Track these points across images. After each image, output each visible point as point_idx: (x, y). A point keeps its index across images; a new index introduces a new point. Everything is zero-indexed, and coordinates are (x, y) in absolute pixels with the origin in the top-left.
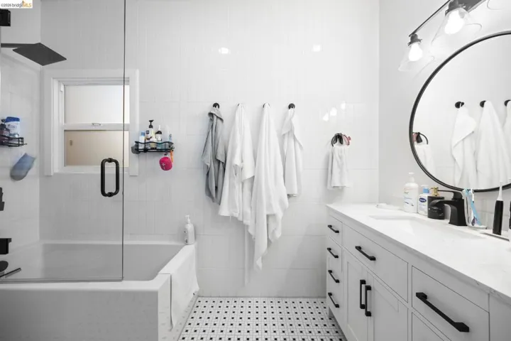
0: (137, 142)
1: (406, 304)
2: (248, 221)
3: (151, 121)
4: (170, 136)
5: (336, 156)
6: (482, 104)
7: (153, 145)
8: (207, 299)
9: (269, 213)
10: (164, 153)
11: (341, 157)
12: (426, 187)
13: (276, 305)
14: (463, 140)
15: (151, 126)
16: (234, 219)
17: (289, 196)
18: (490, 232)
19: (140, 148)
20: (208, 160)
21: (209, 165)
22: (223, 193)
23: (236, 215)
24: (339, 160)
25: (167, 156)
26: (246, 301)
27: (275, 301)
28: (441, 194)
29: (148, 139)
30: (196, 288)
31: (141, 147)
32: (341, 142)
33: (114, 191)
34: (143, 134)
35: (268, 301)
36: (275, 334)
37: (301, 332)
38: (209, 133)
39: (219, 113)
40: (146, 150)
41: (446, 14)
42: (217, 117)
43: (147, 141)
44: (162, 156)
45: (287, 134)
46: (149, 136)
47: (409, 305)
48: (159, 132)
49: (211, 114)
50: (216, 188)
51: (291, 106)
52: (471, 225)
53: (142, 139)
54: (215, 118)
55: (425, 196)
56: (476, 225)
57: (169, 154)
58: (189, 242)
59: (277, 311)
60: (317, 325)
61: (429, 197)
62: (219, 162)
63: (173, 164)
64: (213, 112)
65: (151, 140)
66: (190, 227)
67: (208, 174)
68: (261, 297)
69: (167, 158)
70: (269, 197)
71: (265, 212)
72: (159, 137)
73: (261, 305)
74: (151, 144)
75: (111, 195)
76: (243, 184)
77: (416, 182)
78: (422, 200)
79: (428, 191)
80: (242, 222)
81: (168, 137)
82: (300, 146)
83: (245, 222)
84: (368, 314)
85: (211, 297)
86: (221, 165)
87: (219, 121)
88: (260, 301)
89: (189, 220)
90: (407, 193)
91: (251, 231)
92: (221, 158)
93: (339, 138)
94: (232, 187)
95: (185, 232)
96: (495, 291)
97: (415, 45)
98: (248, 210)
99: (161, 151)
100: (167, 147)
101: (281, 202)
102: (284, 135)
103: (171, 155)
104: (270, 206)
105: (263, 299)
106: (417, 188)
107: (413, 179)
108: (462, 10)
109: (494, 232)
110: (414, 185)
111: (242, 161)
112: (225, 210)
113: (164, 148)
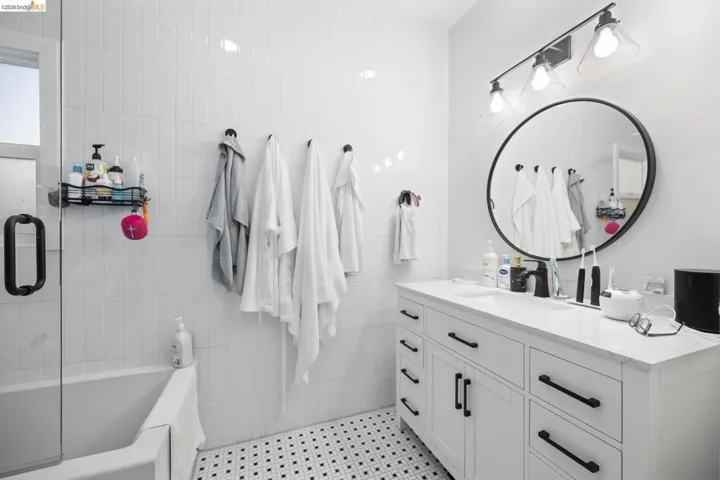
0: (65, 186)
1: (522, 391)
2: (289, 316)
3: (97, 147)
4: (142, 177)
5: (405, 219)
6: (536, 169)
7: (106, 193)
8: (217, 452)
9: (320, 301)
10: (132, 208)
11: (411, 222)
12: (507, 257)
13: (329, 433)
14: (523, 206)
15: (96, 156)
16: (266, 315)
17: (346, 274)
18: (574, 300)
19: (71, 196)
20: (221, 221)
21: (221, 230)
22: (247, 275)
23: (271, 309)
24: (409, 225)
25: (138, 214)
26: (284, 438)
27: (327, 426)
28: (523, 264)
29: (94, 180)
30: (200, 439)
31: (75, 194)
32: (409, 203)
33: (33, 282)
34: (77, 169)
35: (316, 430)
36: (338, 474)
37: (372, 460)
38: (220, 177)
39: (237, 145)
40: (86, 201)
41: (534, 66)
42: (235, 152)
43: (88, 183)
44: (127, 212)
45: (344, 186)
46: (94, 174)
47: (526, 393)
48: (115, 169)
49: (224, 147)
50: (235, 267)
51: (347, 148)
52: (556, 295)
53: (76, 179)
54: (231, 153)
55: (507, 267)
56: (560, 295)
57: (140, 209)
58: (185, 361)
59: (332, 440)
60: (388, 445)
61: (512, 268)
62: (239, 225)
63: (150, 228)
64: (226, 143)
65: (99, 182)
66: (184, 337)
67: (218, 246)
68: (305, 427)
69: (138, 218)
70: (321, 278)
71: (316, 301)
72: (118, 178)
73: (307, 437)
74: (99, 189)
75: (28, 290)
76: (280, 259)
77: (495, 252)
78: (503, 272)
79: (508, 262)
80: (279, 318)
81: (138, 179)
82: (360, 205)
83: (284, 318)
84: (467, 414)
85: (223, 446)
86: (243, 231)
87: (237, 158)
88: (306, 432)
89: (182, 325)
90: (486, 265)
91: (293, 330)
92: (241, 218)
93: (406, 197)
94: (262, 265)
95: (175, 347)
96: (630, 359)
97: (497, 95)
98: (287, 299)
99: (121, 204)
100: (137, 197)
101: (337, 284)
102: (338, 189)
103: (145, 212)
104: (322, 290)
105: (308, 430)
106: (496, 259)
107: (492, 248)
108: (547, 65)
109: (578, 300)
110: (493, 255)
111: (279, 224)
112: (250, 303)
113: (129, 198)
